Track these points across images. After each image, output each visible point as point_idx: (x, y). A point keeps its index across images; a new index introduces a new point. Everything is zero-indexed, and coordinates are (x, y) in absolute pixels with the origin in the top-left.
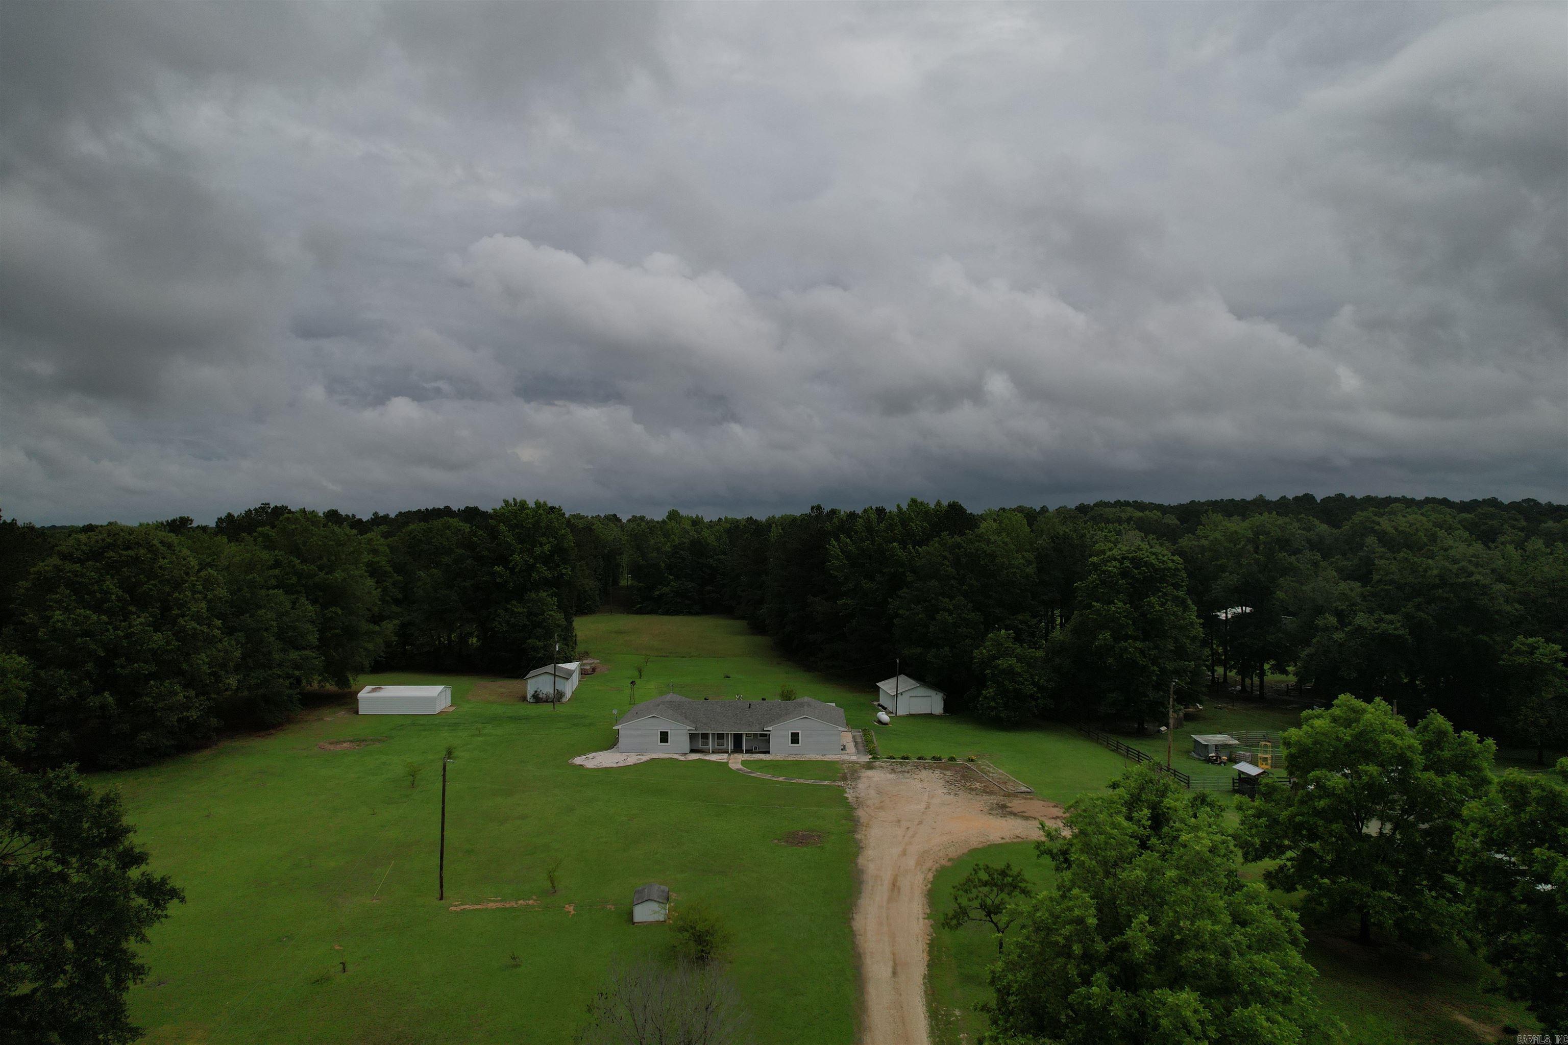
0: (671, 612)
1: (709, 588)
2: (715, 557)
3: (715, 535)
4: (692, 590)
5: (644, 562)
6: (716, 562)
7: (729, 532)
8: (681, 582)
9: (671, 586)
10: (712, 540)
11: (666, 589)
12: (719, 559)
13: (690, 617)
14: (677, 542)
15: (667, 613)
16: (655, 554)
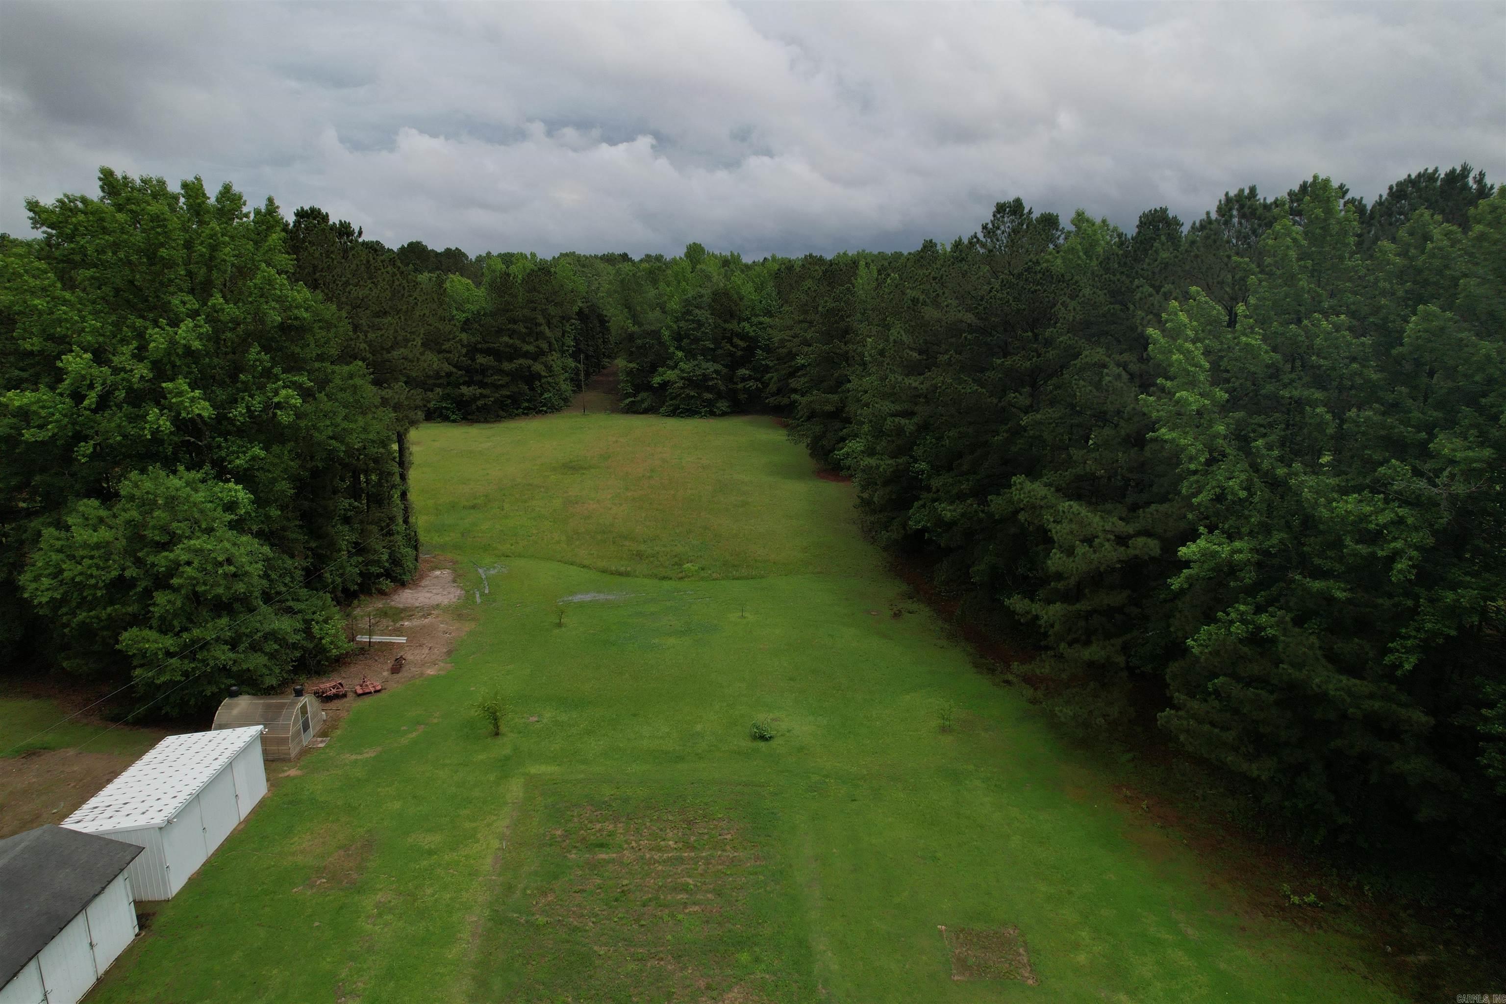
0: (681, 412)
1: (743, 372)
2: (755, 320)
3: (753, 282)
4: (714, 376)
5: (636, 329)
6: (754, 328)
7: (777, 275)
8: (696, 362)
9: (680, 369)
10: (748, 290)
11: (671, 375)
12: (761, 323)
13: (711, 421)
14: (691, 293)
15: (675, 413)
16: (658, 313)
